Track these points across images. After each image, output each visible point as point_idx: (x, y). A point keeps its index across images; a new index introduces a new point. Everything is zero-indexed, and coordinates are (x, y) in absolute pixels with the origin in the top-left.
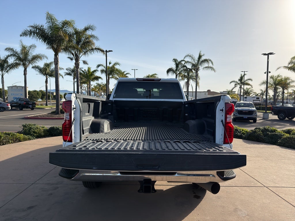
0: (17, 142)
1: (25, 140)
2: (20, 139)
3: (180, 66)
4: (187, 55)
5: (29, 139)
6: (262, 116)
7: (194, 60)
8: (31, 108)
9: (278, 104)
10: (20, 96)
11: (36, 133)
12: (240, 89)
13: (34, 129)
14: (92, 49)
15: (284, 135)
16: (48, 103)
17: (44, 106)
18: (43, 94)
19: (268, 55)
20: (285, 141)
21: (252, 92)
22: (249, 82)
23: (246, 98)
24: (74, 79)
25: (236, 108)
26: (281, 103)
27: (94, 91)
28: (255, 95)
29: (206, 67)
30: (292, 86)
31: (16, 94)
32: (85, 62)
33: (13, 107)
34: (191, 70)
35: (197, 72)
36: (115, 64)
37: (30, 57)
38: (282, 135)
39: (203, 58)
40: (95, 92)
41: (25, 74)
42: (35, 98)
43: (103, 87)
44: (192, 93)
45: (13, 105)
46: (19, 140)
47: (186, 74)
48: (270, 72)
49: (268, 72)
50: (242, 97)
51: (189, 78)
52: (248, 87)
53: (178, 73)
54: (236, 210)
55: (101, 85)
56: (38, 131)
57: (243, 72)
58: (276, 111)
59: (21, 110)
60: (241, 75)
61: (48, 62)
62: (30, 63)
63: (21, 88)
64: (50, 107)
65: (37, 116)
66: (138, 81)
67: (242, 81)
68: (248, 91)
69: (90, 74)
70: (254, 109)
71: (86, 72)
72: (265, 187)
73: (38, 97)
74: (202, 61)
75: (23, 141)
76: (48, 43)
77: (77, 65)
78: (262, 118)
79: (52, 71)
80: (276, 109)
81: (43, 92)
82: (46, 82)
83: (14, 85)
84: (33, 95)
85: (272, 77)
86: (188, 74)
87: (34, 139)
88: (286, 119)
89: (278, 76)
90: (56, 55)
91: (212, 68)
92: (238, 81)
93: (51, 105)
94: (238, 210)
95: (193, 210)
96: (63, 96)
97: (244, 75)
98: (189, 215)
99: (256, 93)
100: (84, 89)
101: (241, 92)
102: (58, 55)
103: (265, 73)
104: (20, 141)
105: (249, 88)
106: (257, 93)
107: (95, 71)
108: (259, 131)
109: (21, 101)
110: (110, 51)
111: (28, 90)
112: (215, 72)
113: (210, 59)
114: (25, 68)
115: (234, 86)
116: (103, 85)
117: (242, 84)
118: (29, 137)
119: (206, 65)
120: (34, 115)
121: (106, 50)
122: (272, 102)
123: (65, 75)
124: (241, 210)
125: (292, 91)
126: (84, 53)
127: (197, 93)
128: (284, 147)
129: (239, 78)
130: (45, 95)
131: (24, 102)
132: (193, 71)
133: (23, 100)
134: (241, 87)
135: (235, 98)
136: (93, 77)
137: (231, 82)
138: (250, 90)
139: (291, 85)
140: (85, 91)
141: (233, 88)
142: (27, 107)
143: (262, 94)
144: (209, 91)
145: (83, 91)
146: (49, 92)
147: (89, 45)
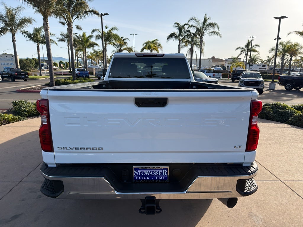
0: (5, 124)
1: (14, 121)
2: (9, 120)
3: (183, 31)
4: (191, 18)
5: (19, 120)
6: (269, 86)
7: (199, 23)
8: (24, 79)
9: (284, 72)
10: (11, 66)
11: (27, 112)
12: (246, 56)
13: (24, 108)
14: (86, 12)
15: (295, 112)
16: (42, 72)
17: (38, 76)
18: (36, 62)
19: (280, 18)
20: (296, 119)
21: (258, 59)
22: (256, 48)
23: (251, 65)
24: (68, 46)
25: (243, 79)
26: (288, 71)
27: (91, 58)
28: (261, 62)
29: (211, 32)
30: (301, 53)
31: (7, 64)
32: (78, 28)
33: (4, 78)
34: (195, 35)
35: (201, 37)
36: (112, 29)
37: (17, 22)
38: (293, 113)
39: (208, 22)
40: (92, 60)
41: (14, 41)
42: (28, 66)
43: (100, 54)
44: (196, 60)
45: (4, 75)
46: (7, 121)
47: (190, 39)
48: (280, 39)
49: (278, 38)
50: (248, 65)
51: (193, 44)
52: (254, 53)
53: (181, 39)
54: (250, 215)
55: (98, 52)
56: (29, 109)
57: (250, 37)
58: (283, 81)
59: (14, 81)
60: (248, 41)
61: (38, 27)
62: (17, 28)
63: (11, 56)
64: (44, 78)
65: (30, 89)
66: (137, 56)
67: (249, 48)
68: (254, 58)
69: (85, 40)
70: (261, 79)
71: (81, 38)
72: (280, 181)
73: (31, 65)
74: (208, 25)
75: (12, 122)
76: (35, 5)
77: (70, 30)
78: (268, 89)
79: (43, 37)
80: (284, 78)
81: (36, 60)
82: (38, 49)
83: (4, 53)
84: (25, 64)
85: (281, 44)
86: (192, 40)
87: (25, 119)
88: (293, 89)
89: (288, 42)
90: (45, 19)
91: (218, 33)
92: (244, 47)
93: (46, 75)
94: (253, 215)
95: (202, 217)
96: (58, 64)
97: (252, 41)
98: (199, 223)
99: (262, 60)
100: (80, 57)
101: (247, 59)
102: (48, 20)
103: (275, 39)
104: (9, 123)
105: (255, 55)
106: (264, 60)
107: (90, 37)
108: (269, 107)
109: (12, 71)
110: (105, 14)
111: (18, 58)
112: (221, 38)
113: (216, 23)
114: (13, 34)
115: (240, 53)
116: (100, 51)
117: (248, 51)
118: (18, 117)
119: (211, 29)
120: (26, 88)
121: (101, 13)
122: (278, 70)
123: (59, 41)
124: (256, 215)
125: (299, 58)
126: (76, 16)
127: (201, 60)
128: (295, 126)
129: (246, 44)
130: (38, 63)
131: (15, 72)
132: (198, 36)
133: (14, 70)
134: (247, 54)
135: (241, 66)
136: (88, 44)
137: (237, 49)
138: (256, 57)
139: (300, 51)
140: (81, 58)
141: (239, 56)
142: (20, 78)
143: (269, 61)
144: (213, 58)
145: (79, 59)
146: (43, 60)
147: (82, 8)
